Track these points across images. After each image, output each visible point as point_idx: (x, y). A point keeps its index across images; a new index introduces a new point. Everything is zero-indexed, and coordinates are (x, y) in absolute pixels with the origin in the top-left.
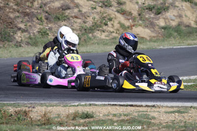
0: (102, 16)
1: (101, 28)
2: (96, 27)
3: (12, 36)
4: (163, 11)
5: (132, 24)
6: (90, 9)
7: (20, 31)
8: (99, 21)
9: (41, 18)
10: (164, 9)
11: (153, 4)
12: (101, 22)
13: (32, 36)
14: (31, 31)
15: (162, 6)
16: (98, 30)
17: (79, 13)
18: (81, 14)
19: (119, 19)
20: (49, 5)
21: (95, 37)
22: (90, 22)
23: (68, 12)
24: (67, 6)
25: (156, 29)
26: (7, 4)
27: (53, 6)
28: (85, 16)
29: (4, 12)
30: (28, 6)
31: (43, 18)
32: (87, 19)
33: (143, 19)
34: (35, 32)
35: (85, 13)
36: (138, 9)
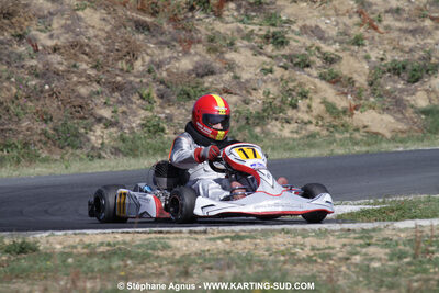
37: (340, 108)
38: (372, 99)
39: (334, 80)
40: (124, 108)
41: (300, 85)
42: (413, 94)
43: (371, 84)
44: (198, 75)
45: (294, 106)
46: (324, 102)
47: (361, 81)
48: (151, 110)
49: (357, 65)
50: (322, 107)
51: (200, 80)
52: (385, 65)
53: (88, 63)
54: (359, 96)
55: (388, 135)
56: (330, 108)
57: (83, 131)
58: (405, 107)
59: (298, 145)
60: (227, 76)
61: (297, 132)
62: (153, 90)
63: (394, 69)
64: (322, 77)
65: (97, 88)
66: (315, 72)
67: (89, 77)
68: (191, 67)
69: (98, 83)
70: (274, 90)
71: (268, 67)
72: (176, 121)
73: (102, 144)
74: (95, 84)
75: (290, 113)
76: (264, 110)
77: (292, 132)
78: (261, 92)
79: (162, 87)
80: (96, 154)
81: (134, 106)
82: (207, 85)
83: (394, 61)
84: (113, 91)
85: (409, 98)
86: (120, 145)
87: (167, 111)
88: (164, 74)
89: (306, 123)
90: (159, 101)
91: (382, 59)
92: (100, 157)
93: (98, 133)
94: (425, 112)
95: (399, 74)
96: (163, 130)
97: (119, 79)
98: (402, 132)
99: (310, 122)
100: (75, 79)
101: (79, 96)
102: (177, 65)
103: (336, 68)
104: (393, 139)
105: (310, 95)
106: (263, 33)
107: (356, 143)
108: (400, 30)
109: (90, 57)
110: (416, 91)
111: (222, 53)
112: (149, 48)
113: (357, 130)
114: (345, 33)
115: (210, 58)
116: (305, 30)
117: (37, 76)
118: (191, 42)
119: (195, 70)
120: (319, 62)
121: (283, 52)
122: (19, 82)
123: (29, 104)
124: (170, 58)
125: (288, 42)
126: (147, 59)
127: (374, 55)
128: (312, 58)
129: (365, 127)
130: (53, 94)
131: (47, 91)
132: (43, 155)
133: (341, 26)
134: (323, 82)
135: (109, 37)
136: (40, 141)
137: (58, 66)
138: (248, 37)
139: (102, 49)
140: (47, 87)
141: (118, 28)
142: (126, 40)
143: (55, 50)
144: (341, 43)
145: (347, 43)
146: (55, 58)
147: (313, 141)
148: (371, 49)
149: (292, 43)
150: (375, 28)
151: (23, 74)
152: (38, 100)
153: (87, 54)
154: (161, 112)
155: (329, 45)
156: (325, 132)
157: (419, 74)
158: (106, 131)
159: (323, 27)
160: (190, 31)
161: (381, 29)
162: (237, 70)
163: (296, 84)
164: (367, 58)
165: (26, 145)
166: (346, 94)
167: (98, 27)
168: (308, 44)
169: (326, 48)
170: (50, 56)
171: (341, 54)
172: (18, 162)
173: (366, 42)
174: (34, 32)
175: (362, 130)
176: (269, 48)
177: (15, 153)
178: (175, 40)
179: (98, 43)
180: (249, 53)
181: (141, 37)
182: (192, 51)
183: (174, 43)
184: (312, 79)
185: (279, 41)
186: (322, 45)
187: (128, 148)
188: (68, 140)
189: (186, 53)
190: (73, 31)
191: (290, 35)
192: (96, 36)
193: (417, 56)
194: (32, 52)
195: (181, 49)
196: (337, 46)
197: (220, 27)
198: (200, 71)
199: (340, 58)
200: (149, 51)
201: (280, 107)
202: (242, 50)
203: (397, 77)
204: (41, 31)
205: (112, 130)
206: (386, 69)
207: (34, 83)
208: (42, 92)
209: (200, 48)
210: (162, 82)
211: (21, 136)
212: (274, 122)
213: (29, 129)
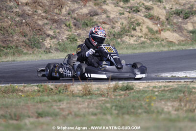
0: (129, 21)
1: (129, 33)
2: (124, 32)
3: (41, 42)
4: (191, 15)
5: (160, 29)
6: (118, 14)
7: (49, 38)
8: (128, 26)
9: (70, 25)
10: (192, 14)
11: (180, 8)
12: (129, 27)
13: (61, 43)
14: (60, 38)
15: (189, 10)
16: (127, 35)
17: (107, 19)
18: (110, 20)
19: (147, 24)
20: (77, 12)
21: (123, 42)
22: (118, 28)
23: (96, 18)
24: (95, 12)
25: (184, 33)
26: (36, 12)
27: (81, 13)
28: (113, 21)
29: (32, 20)
30: (57, 13)
31: (72, 25)
32: (115, 24)
33: (171, 23)
34: (63, 38)
35: (113, 18)
36: (165, 14)
37: (155, 30)
38: (168, 26)
39: (151, 18)
40: (58, 30)
41: (137, 20)
42: (186, 24)
43: (167, 20)
44: (91, 15)
45: (135, 29)
46: (147, 27)
47: (163, 18)
48: (71, 31)
49: (160, 11)
50: (147, 30)
51: (92, 17)
52: (173, 11)
53: (41, 10)
54: (162, 25)
55: (177, 43)
56: (150, 30)
58: (183, 30)
59: (138, 47)
60: (104, 16)
61: (136, 41)
62: (71, 22)
63: (177, 13)
64: (146, 16)
65: (46, 21)
66: (142, 15)
67: (42, 16)
68: (87, 12)
69: (47, 19)
70: (125, 22)
71: (122, 12)
72: (82, 36)
73: (51, 46)
74: (45, 20)
75: (133, 32)
76: (121, 31)
77: (134, 41)
78: (119, 23)
79: (75, 21)
80: (48, 51)
81: (63, 30)
82: (95, 20)
83: (176, 9)
84: (53, 23)
85: (184, 26)
86: (58, 47)
87: (78, 32)
88: (76, 15)
89: (140, 37)
90: (74, 27)
91: (171, 9)
92: (50, 52)
93: (48, 41)
94: (192, 32)
95: (179, 15)
96: (76, 40)
97: (56, 17)
98: (183, 41)
99: (142, 37)
100: (36, 17)
101: (39, 25)
102: (81, 11)
103: (151, 12)
104: (179, 44)
105: (141, 25)
107: (164, 46)
109: (42, 8)
110: (187, 22)
111: (101, 6)
112: (68, 3)
113: (163, 40)
115: (96, 8)
117: (19, 16)
118: (87, 1)
119: (89, 13)
120: (144, 10)
121: (128, 5)
123: (17, 29)
124: (78, 8)
125: (129, 1)
126: (68, 8)
127: (168, 6)
128: (141, 8)
129: (166, 39)
130: (27, 24)
131: (24, 23)
132: (25, 52)
134: (147, 19)
136: (23, 45)
137: (28, 12)
139: (48, 4)
143: (27, 4)
144: (153, 1)
145: (155, 1)
146: (27, 8)
147: (145, 45)
148: (166, 4)
149: (131, 1)
151: (13, 15)
152: (20, 27)
153: (41, 6)
154: (75, 32)
155: (147, 2)
156: (148, 41)
157: (189, 15)
158: (51, 41)
162: (108, 13)
163: (134, 19)
164: (165, 8)
165: (17, 47)
166: (157, 24)
168: (138, 2)
169: (146, 4)
170: (25, 7)
171: (154, 6)
172: (14, 54)
173: (164, 1)
176: (121, 4)
177: (12, 51)
179: (45, 1)
180: (113, 6)
182: (88, 5)
183: (79, 1)
184: (141, 17)
185: (126, 0)
186: (144, 2)
187: (61, 48)
188: (34, 45)
189: (85, 5)
193: (187, 7)
194: (16, 5)
195: (82, 4)
196: (151, 3)
198: (91, 14)
199: (153, 8)
200: (68, 5)
201: (128, 30)
202: (110, 4)
203: (178, 16)
205: (54, 40)
207: (18, 19)
208: (22, 23)
209: (91, 3)
210: (75, 19)
211: (14, 43)
212: (126, 37)
213: (17, 40)
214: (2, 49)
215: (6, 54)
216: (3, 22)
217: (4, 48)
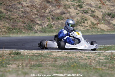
37: (95, 23)
38: (103, 22)
39: (94, 16)
40: (43, 21)
41: (85, 17)
42: (112, 21)
43: (102, 18)
44: (61, 14)
45: (84, 22)
46: (91, 22)
47: (100, 17)
48: (50, 22)
49: (99, 13)
50: (91, 23)
51: (62, 15)
52: (106, 13)
53: (35, 10)
54: (99, 21)
55: (106, 30)
56: (93, 23)
57: (33, 26)
58: (110, 24)
59: (85, 32)
60: (68, 15)
61: (84, 29)
62: (50, 17)
63: (108, 14)
64: (91, 16)
65: (37, 16)
66: (89, 15)
67: (35, 13)
68: (60, 12)
69: (37, 15)
70: (79, 18)
71: (78, 13)
72: (55, 25)
73: (38, 30)
74: (36, 15)
75: (83, 24)
76: (77, 23)
77: (83, 29)
78: (76, 19)
79: (52, 17)
80: (36, 32)
81: (46, 21)
82: (63, 16)
83: (108, 13)
84: (41, 17)
85: (111, 22)
86: (42, 30)
87: (53, 22)
88: (53, 13)
89: (86, 27)
90: (51, 20)
91: (105, 12)
92: (37, 33)
93: (37, 27)
95: (109, 16)
96: (52, 27)
97: (42, 14)
98: (109, 30)
99: (88, 26)
100: (32, 14)
101: (33, 18)
102: (56, 11)
103: (94, 14)
104: (107, 31)
105: (88, 20)
106: (77, 4)
107: (98, 32)
108: (110, 5)
109: (36, 9)
111: (67, 9)
113: (99, 29)
114: (97, 5)
115: (64, 10)
116: (87, 4)
117: (23, 13)
118: (60, 6)
120: (90, 12)
121: (82, 9)
122: (18, 14)
123: (21, 19)
124: (55, 10)
125: (83, 7)
126: (49, 10)
128: (89, 11)
129: (101, 28)
130: (26, 17)
131: (25, 16)
132: (23, 32)
133: (96, 4)
134: (91, 17)
135: (40, 4)
136: (23, 28)
138: (74, 5)
139: (39, 7)
140: (25, 15)
141: (42, 2)
142: (44, 5)
143: (27, 7)
144: (96, 8)
145: (97, 8)
146: (27, 9)
147: (88, 31)
148: (103, 10)
149: (84, 7)
150: (104, 5)
151: (20, 12)
152: (23, 18)
154: (52, 22)
155: (93, 8)
156: (91, 29)
157: (114, 16)
159: (92, 4)
160: (60, 3)
161: (105, 5)
162: (70, 13)
164: (102, 12)
165: (19, 29)
167: (38, 1)
168: (88, 8)
169: (92, 9)
171: (96, 10)
172: (17, 33)
173: (102, 8)
174: (23, 2)
175: (100, 29)
176: (79, 8)
177: (17, 31)
178: (56, 5)
179: (38, 5)
180: (74, 9)
181: (48, 4)
182: (60, 8)
183: (56, 6)
184: (88, 16)
185: (81, 7)
186: (91, 8)
187: (44, 31)
188: (29, 28)
189: (59, 9)
190: (32, 2)
191: (83, 5)
192: (37, 4)
193: (114, 11)
194: (22, 7)
195: (57, 8)
196: (95, 8)
197: (67, 3)
198: (62, 13)
200: (50, 8)
201: (80, 23)
202: (72, 8)
204: (24, 2)
205: (40, 26)
206: (106, 14)
207: (22, 14)
208: (24, 16)
209: (62, 8)
210: (53, 16)
211: (18, 27)
212: (79, 26)
213: (20, 25)
214: (11, 30)
215: (13, 33)
216: (14, 15)
217: (12, 29)
